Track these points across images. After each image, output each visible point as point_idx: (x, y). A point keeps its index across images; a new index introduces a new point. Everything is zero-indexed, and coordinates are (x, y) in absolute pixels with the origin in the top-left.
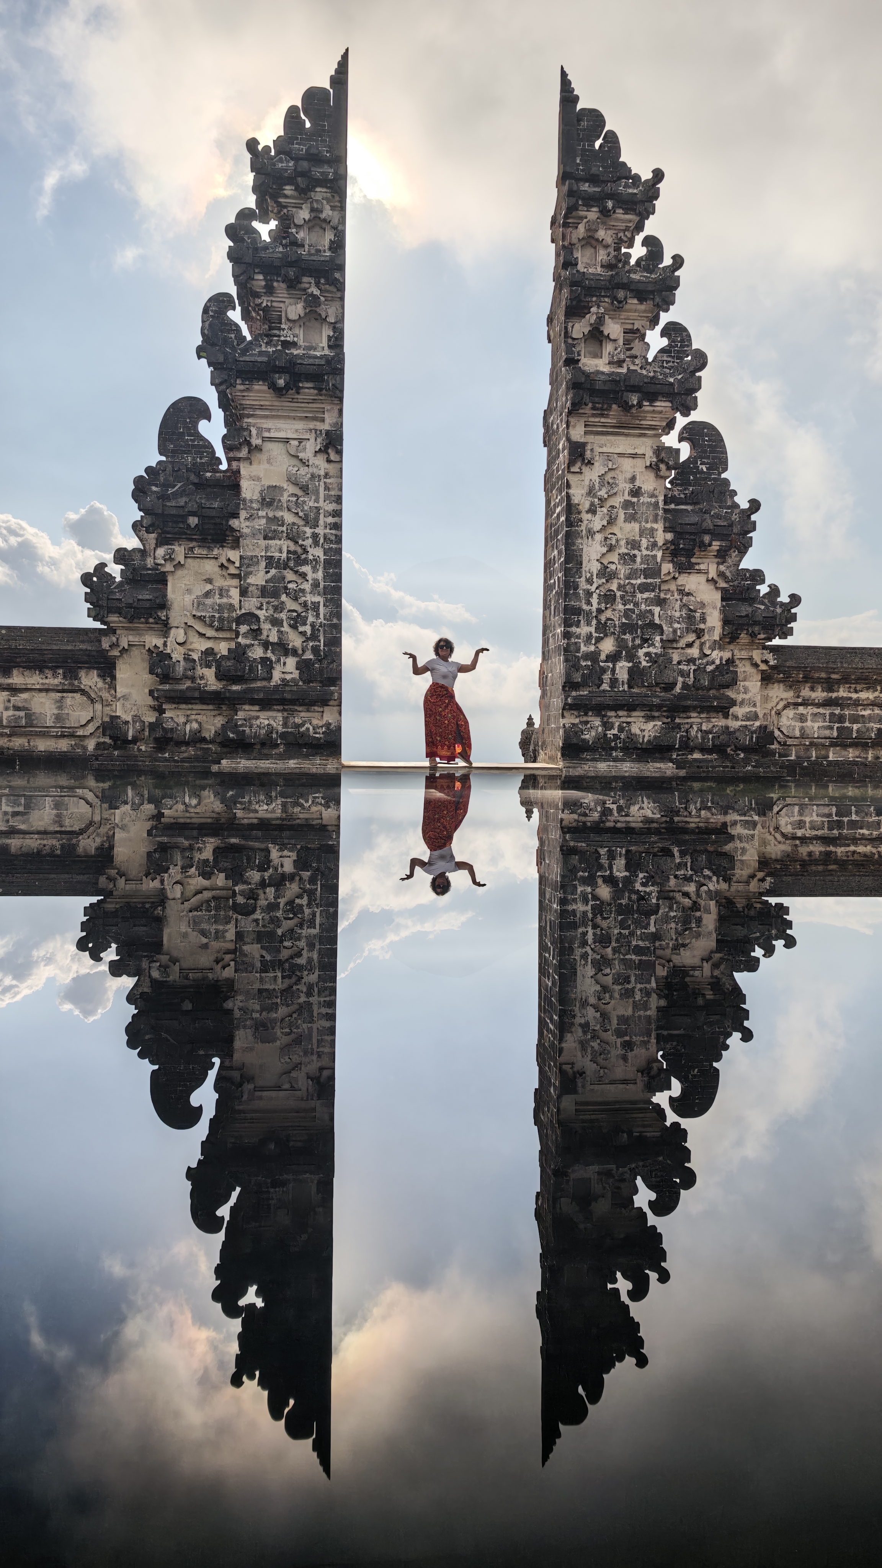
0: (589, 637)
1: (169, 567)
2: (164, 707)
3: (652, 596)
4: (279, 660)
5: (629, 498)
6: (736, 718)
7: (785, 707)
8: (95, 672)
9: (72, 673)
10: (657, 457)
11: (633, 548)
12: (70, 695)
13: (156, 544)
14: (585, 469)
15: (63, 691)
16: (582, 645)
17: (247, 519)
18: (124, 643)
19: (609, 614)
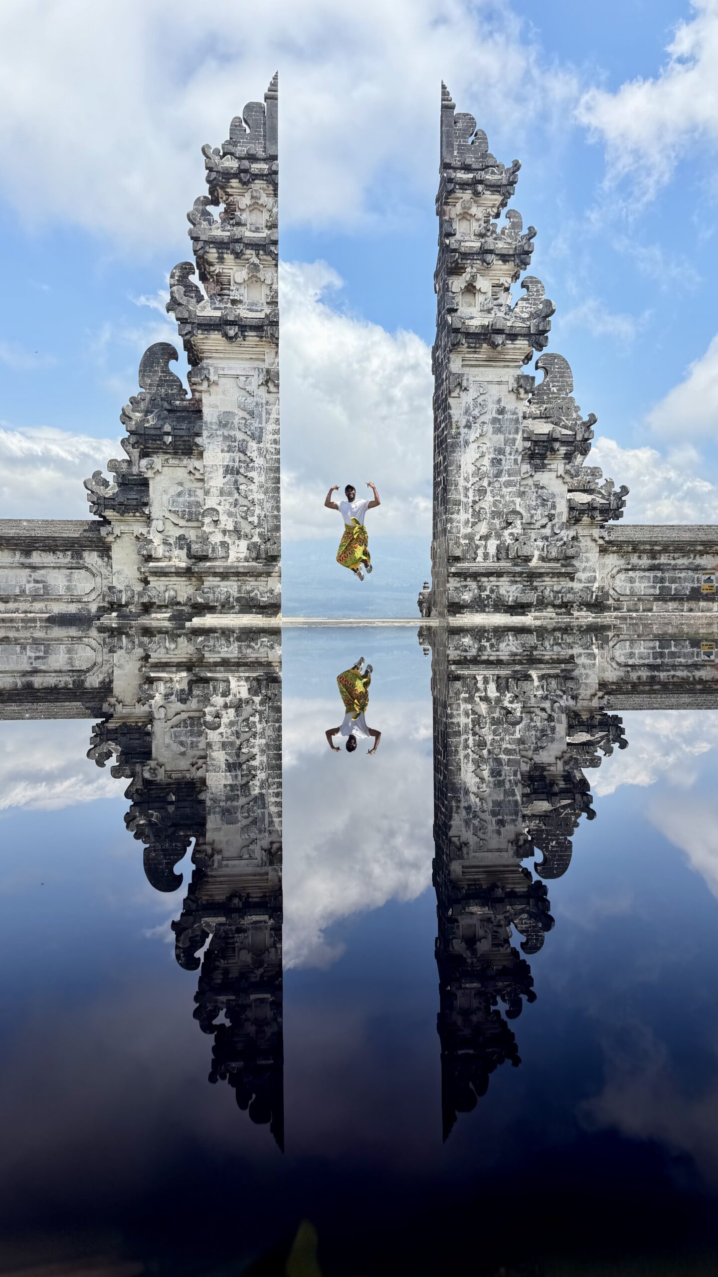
0: (467, 522)
1: (149, 474)
2: (149, 579)
3: (514, 490)
4: (234, 543)
5: (497, 416)
6: (580, 581)
7: (619, 572)
8: (96, 553)
9: (78, 555)
10: (518, 383)
11: (499, 454)
12: (77, 571)
13: (140, 456)
14: (463, 394)
15: (71, 568)
16: (462, 528)
17: (208, 437)
18: (117, 532)
19: (483, 504)
